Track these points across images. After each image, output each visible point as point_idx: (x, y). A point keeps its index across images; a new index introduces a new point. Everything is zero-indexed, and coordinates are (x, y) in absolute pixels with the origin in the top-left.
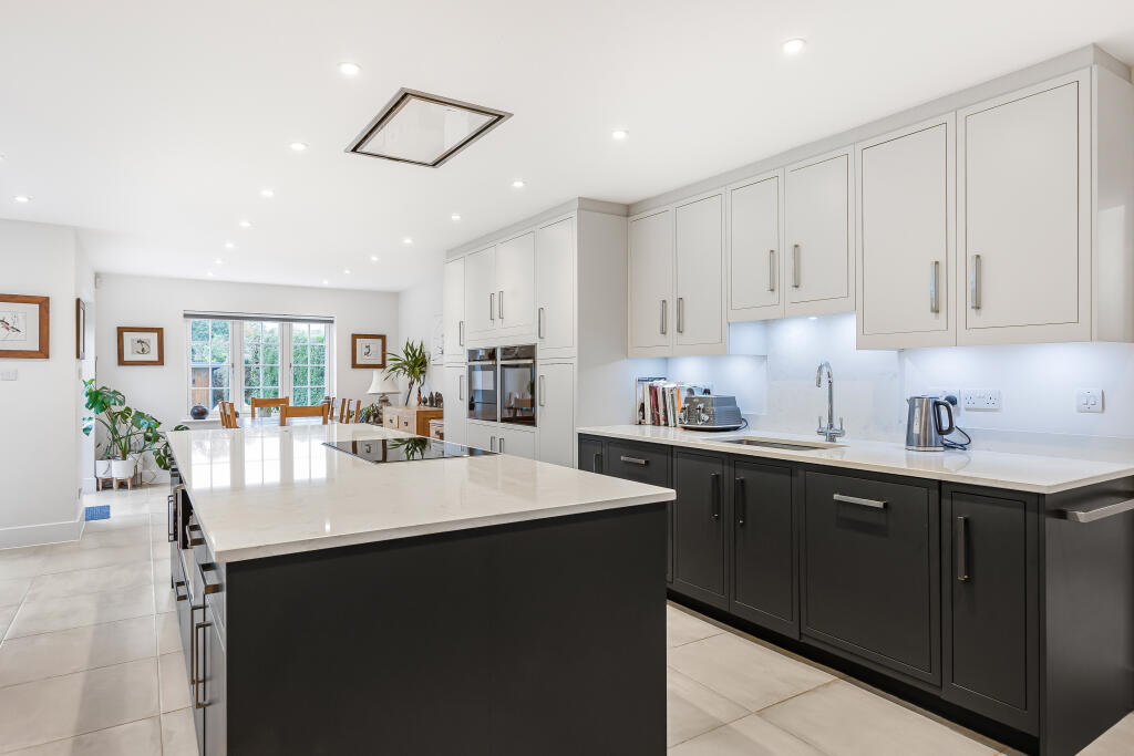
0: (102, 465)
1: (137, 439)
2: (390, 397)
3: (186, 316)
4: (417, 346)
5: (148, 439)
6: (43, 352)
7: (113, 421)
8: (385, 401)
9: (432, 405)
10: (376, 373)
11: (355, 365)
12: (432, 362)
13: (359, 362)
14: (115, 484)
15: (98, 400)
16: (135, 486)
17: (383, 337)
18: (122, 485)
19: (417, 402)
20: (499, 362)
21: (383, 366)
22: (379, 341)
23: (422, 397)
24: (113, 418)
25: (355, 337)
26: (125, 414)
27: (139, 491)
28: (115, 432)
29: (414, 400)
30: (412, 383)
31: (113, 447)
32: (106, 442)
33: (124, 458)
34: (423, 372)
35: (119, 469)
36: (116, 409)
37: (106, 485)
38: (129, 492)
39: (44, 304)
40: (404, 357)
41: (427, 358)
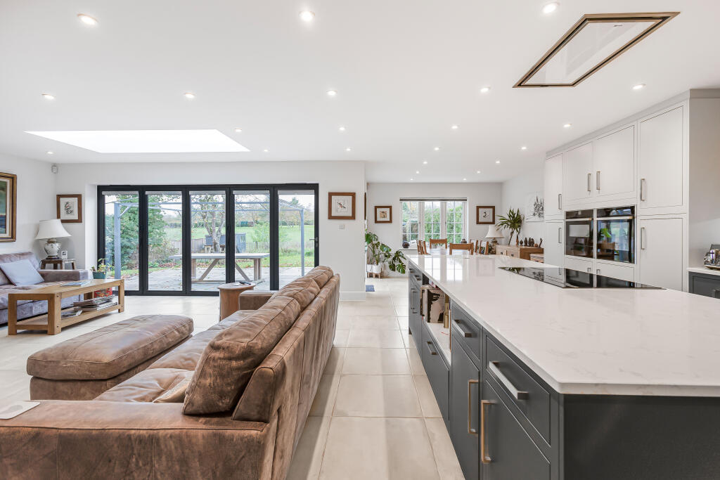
0: (369, 266)
1: (382, 256)
2: (498, 240)
3: (401, 200)
4: (515, 212)
5: (386, 256)
6: (353, 217)
7: (373, 248)
8: (495, 242)
9: (526, 245)
10: (490, 227)
11: (478, 223)
12: (525, 220)
13: (480, 221)
14: (374, 276)
15: (369, 238)
16: (382, 277)
17: (493, 208)
18: (377, 276)
19: (516, 243)
20: (596, 219)
21: (493, 223)
22: (491, 210)
23: (520, 240)
24: (373, 245)
25: (478, 208)
26: (377, 245)
27: (384, 280)
28: (374, 252)
29: (514, 242)
30: (512, 233)
31: (373, 260)
32: (371, 256)
33: (377, 264)
34: (520, 226)
35: (375, 269)
36: (375, 242)
37: (371, 276)
38: (379, 280)
39: (353, 195)
40: (508, 218)
41: (522, 217)
